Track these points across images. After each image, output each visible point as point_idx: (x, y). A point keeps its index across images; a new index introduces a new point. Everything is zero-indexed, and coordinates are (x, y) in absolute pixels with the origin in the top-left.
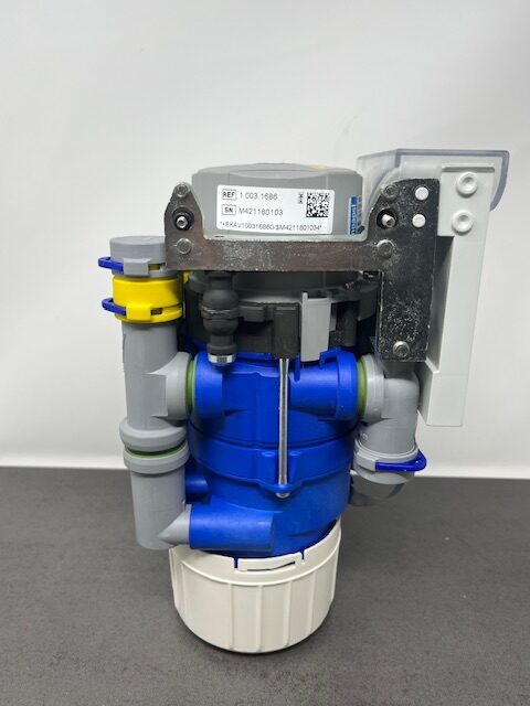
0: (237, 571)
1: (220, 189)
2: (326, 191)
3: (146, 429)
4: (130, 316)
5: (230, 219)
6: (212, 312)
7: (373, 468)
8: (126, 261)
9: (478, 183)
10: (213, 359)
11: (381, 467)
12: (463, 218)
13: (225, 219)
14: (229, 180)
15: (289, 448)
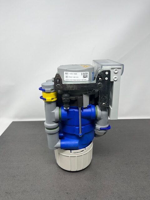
0: (71, 153)
1: (65, 72)
2: (87, 72)
3: (51, 124)
4: (47, 101)
5: (67, 79)
6: (65, 99)
7: (99, 129)
8: (46, 89)
9: (118, 71)
10: (65, 108)
11: (101, 129)
12: (115, 78)
13: (66, 79)
14: (67, 71)
15: (82, 126)
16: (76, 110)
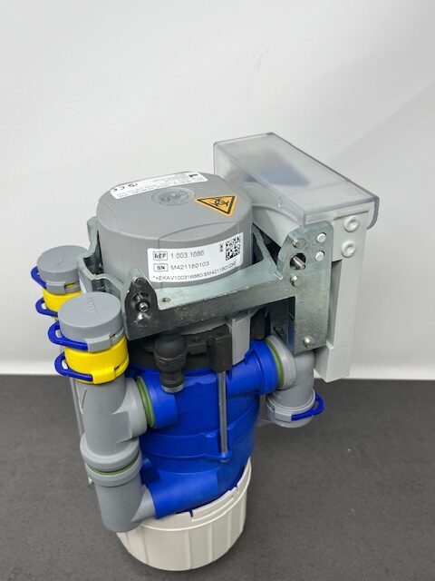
0: (193, 520)
1: (151, 251)
2: (238, 235)
6: (169, 359)
7: (290, 420)
8: (89, 341)
9: (359, 223)
11: (295, 418)
12: (350, 246)
13: (157, 275)
14: (159, 245)
15: (228, 424)
16: (206, 380)
